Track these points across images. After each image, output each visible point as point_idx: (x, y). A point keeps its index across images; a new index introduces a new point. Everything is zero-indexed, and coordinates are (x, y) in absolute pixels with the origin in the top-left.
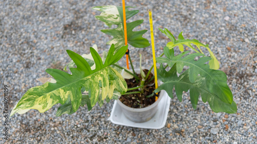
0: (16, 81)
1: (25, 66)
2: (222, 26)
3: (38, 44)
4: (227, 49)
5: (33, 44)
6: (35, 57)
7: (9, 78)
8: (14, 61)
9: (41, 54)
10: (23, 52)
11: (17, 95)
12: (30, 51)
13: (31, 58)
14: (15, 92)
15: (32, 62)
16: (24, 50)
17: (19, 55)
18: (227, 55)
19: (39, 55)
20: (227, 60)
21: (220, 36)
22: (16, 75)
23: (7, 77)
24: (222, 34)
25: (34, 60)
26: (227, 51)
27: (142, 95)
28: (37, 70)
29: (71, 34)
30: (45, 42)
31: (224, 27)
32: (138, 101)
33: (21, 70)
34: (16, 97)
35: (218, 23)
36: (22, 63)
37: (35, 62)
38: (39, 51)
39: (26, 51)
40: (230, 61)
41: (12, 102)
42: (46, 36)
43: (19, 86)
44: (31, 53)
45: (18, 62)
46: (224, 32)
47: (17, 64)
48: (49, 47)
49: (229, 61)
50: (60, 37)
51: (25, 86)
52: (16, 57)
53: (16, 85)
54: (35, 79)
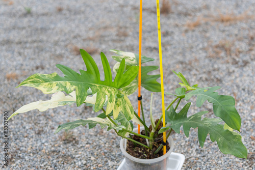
0: (24, 144)
1: (37, 132)
2: (247, 120)
3: (56, 117)
4: (250, 138)
5: (50, 117)
6: (49, 127)
7: (18, 141)
8: (27, 127)
9: (55, 125)
10: (39, 122)
11: (21, 155)
12: (46, 122)
13: (44, 128)
14: (20, 152)
15: (45, 131)
16: (40, 121)
17: (33, 124)
18: (250, 143)
19: (53, 125)
20: (250, 147)
21: (245, 127)
22: (26, 139)
23: (16, 139)
24: (247, 126)
25: (47, 129)
26: (250, 139)
27: (150, 150)
28: (47, 137)
29: (91, 113)
30: (63, 116)
31: (250, 120)
32: (145, 155)
33: (31, 135)
34: (19, 156)
35: (244, 117)
36: (35, 130)
37: (48, 130)
38: (54, 123)
39: (41, 122)
40: (253, 148)
41: (14, 160)
42: (65, 112)
43: (26, 147)
44: (46, 123)
45: (30, 129)
46: (250, 124)
47: (29, 130)
48: (65, 121)
49: (251, 148)
50: (79, 114)
51: (32, 148)
52: (30, 125)
53: (22, 146)
54: (43, 143)
